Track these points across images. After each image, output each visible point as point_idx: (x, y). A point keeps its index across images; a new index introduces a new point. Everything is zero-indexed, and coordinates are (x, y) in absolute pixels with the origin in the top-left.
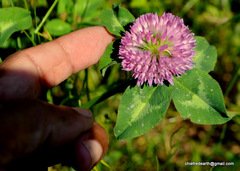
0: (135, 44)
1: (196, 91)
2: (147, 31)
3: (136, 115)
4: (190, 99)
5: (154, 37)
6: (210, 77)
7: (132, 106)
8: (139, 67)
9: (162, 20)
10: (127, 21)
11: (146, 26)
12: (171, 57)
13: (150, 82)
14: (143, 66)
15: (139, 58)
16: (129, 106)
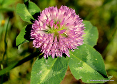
0: (42, 29)
1: (85, 60)
2: (50, 19)
3: (43, 78)
4: (81, 66)
5: (55, 24)
6: (94, 50)
7: (41, 72)
8: (45, 45)
9: (60, 11)
10: (35, 11)
11: (49, 15)
12: (67, 37)
13: (53, 56)
14: (48, 44)
15: (45, 39)
16: (38, 72)
